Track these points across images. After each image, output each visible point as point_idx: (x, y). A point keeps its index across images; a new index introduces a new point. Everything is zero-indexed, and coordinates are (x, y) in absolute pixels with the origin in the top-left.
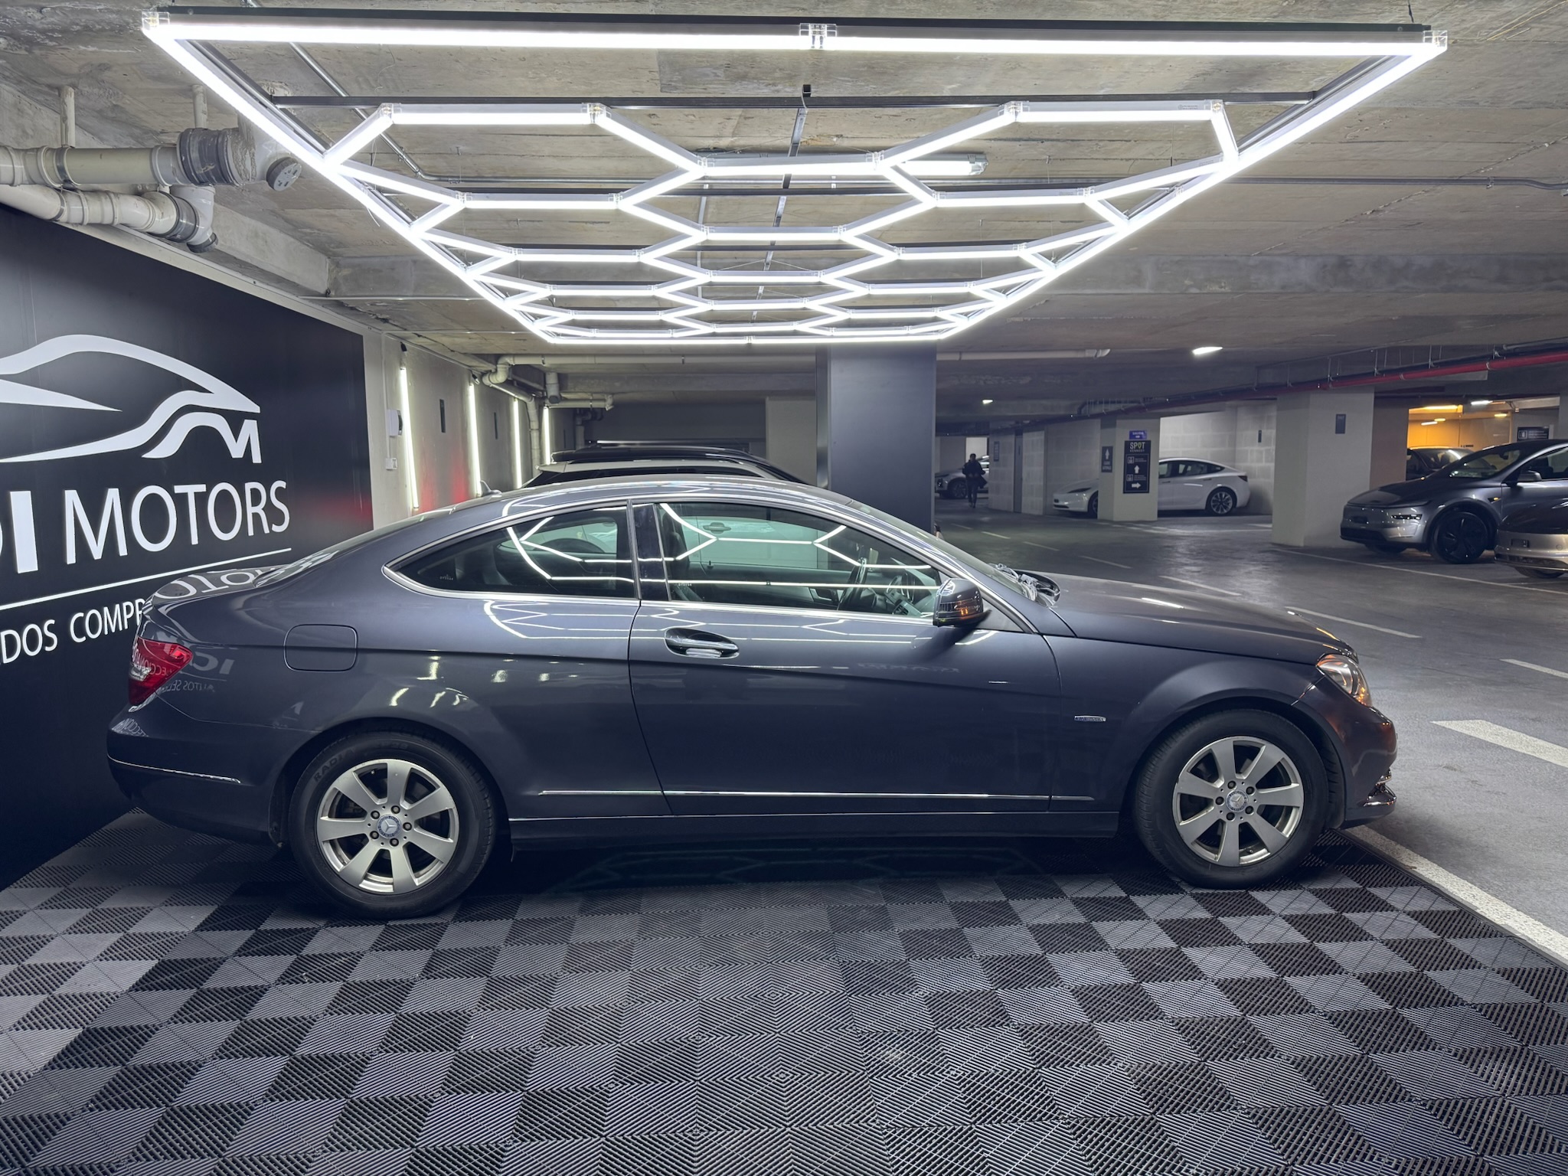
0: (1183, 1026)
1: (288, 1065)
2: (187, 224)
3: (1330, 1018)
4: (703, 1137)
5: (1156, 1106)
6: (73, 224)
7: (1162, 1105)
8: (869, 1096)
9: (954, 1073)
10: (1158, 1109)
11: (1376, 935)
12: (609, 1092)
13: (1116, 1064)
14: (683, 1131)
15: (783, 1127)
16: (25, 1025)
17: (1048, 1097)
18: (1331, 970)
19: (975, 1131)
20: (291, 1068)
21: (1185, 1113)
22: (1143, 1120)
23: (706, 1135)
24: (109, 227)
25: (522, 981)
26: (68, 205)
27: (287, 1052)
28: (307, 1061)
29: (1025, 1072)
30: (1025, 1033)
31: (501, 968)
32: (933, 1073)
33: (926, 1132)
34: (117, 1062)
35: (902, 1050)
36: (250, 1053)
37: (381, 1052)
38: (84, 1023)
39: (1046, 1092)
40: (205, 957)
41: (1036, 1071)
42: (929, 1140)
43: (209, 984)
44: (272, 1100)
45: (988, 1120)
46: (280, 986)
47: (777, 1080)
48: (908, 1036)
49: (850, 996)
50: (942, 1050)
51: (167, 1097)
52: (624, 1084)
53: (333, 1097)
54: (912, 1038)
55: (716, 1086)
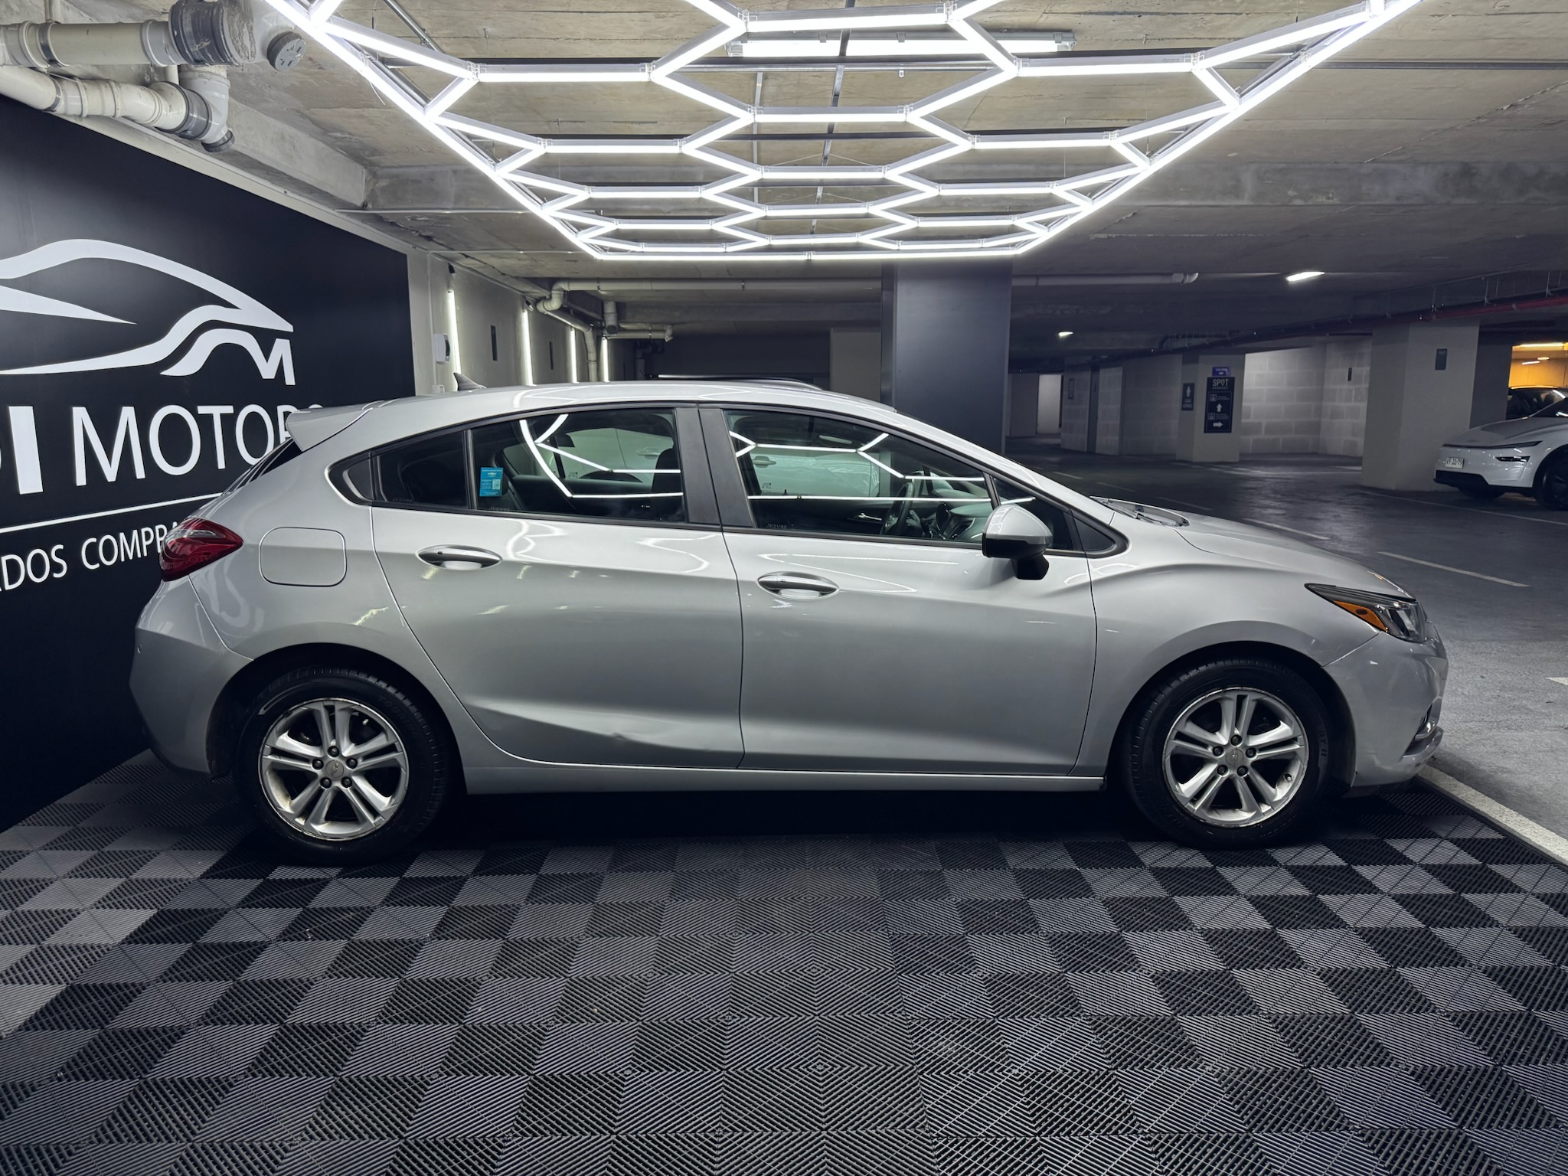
0: (1281, 1023)
1: (276, 1034)
2: (197, 119)
3: (1454, 1019)
4: (726, 1139)
5: (1252, 1122)
6: (75, 116)
7: (1259, 1121)
8: (918, 1095)
9: (1016, 1071)
10: (1255, 1126)
11: (1503, 921)
12: (624, 1080)
13: (1203, 1068)
14: (704, 1131)
15: (819, 1131)
16: (7, 978)
17: (1125, 1106)
18: (1451, 962)
19: (1040, 1144)
20: (280, 1038)
21: (1287, 1131)
22: (1237, 1139)
23: (730, 1137)
24: (111, 120)
25: (540, 944)
26: (65, 94)
27: (278, 1019)
28: (298, 1031)
29: (1098, 1074)
30: (1099, 1025)
31: (519, 931)
32: (992, 1071)
33: (983, 1144)
34: (96, 1024)
35: (957, 1041)
36: (238, 1019)
37: (379, 1023)
38: (68, 979)
39: (1123, 1099)
40: (206, 907)
41: (1111, 1072)
42: (986, 1153)
43: (208, 938)
44: (254, 1076)
45: (1055, 1131)
46: (281, 943)
47: (814, 1073)
48: (964, 1025)
49: (900, 974)
50: (1003, 1043)
51: (142, 1068)
52: (642, 1071)
53: (321, 1074)
54: (969, 1028)
55: (745, 1077)
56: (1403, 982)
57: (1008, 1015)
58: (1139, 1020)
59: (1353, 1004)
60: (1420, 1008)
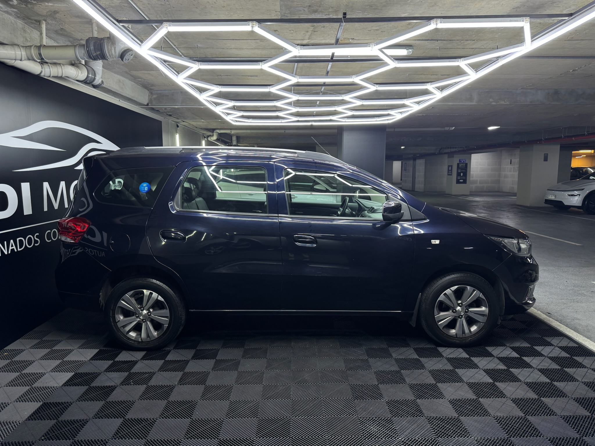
0: (499, 420)
1: (122, 423)
2: (91, 77)
3: (564, 418)
6: (47, 77)
9: (400, 439)
11: (580, 379)
12: (254, 441)
13: (471, 437)
16: (20, 400)
18: (561, 395)
20: (124, 424)
24: (61, 78)
25: (218, 387)
26: (45, 69)
27: (123, 416)
28: (130, 421)
29: (431, 440)
30: (430, 420)
31: (210, 382)
32: (391, 438)
34: (55, 418)
35: (378, 427)
36: (108, 416)
37: (160, 418)
38: (43, 400)
40: (93, 372)
41: (436, 439)
43: (94, 384)
44: (115, 439)
46: (121, 386)
47: (325, 439)
48: (380, 420)
49: (354, 400)
50: (395, 427)
51: (73, 435)
52: (260, 438)
53: (140, 438)
54: (382, 421)
55: (299, 440)
56: (543, 404)
57: (396, 416)
58: (445, 418)
59: (525, 412)
60: (551, 414)
